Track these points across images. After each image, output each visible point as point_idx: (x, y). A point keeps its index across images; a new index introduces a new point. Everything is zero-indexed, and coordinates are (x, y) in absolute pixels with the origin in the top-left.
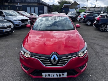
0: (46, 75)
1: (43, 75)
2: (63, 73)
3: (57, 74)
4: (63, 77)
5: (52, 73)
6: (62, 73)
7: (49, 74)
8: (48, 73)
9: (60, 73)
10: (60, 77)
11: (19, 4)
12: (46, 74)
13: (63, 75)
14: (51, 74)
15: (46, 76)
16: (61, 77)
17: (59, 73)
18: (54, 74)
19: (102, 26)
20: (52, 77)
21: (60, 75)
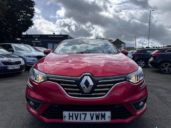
0: (71, 115)
1: (65, 117)
2: (103, 113)
3: (92, 113)
4: (103, 120)
5: (82, 112)
6: (100, 112)
7: (77, 113)
8: (74, 112)
9: (98, 113)
10: (98, 121)
11: (36, 39)
12: (71, 113)
13: (103, 116)
14: (79, 112)
15: (71, 118)
16: (100, 121)
17: (95, 113)
18: (86, 114)
19: (163, 65)
20: (82, 120)
21: (97, 117)
